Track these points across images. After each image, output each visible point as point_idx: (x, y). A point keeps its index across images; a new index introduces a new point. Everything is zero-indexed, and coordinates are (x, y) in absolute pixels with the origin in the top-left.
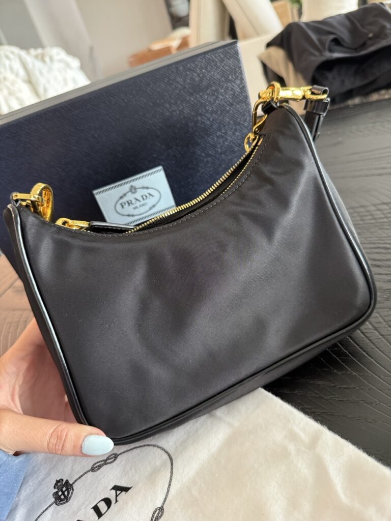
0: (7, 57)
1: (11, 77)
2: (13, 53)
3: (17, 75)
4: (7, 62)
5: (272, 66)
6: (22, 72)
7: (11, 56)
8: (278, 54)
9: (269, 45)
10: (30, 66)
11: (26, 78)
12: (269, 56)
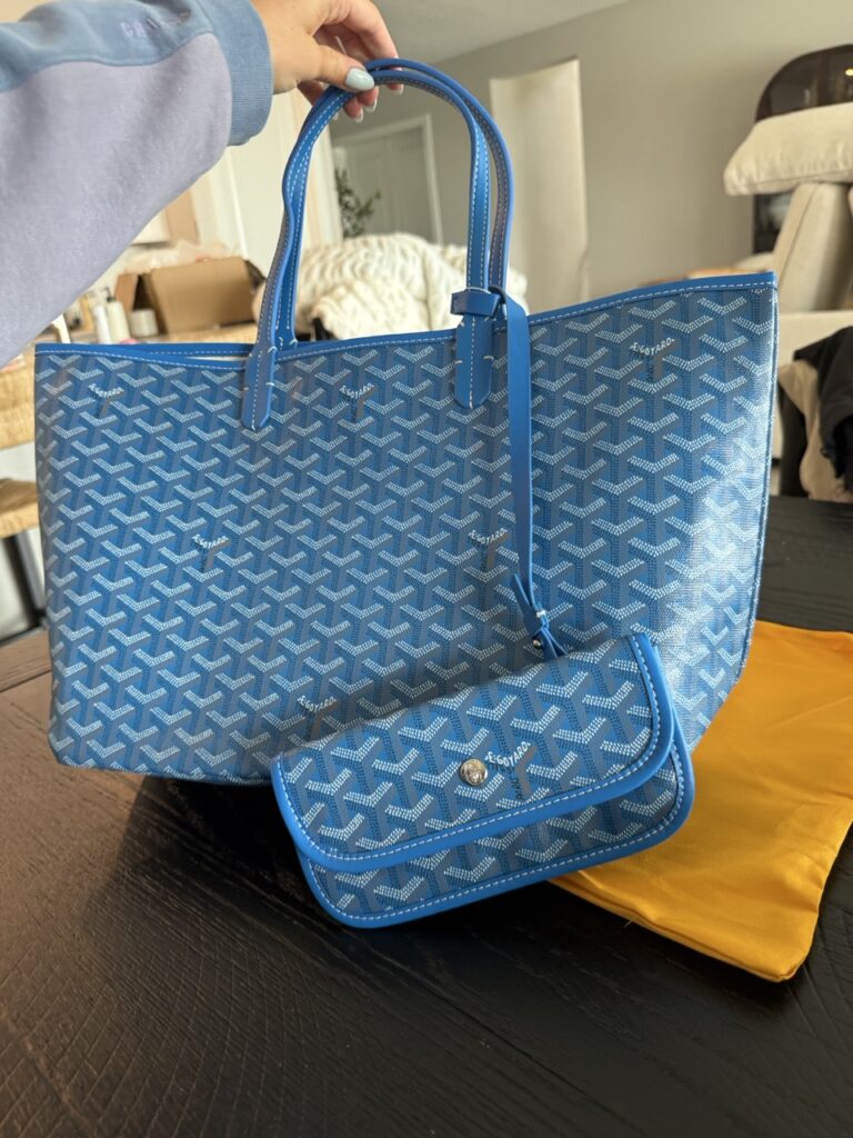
0: (404, 253)
1: (397, 285)
2: (415, 248)
3: (408, 286)
4: (400, 261)
5: (791, 394)
6: (418, 283)
7: (410, 253)
8: (807, 375)
9: (799, 355)
10: (434, 276)
11: (422, 295)
12: (791, 375)
